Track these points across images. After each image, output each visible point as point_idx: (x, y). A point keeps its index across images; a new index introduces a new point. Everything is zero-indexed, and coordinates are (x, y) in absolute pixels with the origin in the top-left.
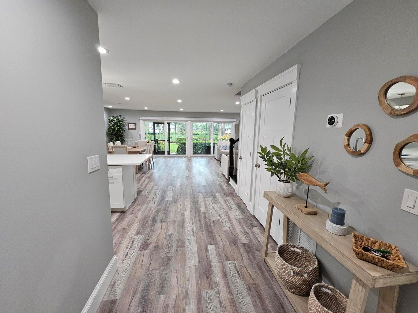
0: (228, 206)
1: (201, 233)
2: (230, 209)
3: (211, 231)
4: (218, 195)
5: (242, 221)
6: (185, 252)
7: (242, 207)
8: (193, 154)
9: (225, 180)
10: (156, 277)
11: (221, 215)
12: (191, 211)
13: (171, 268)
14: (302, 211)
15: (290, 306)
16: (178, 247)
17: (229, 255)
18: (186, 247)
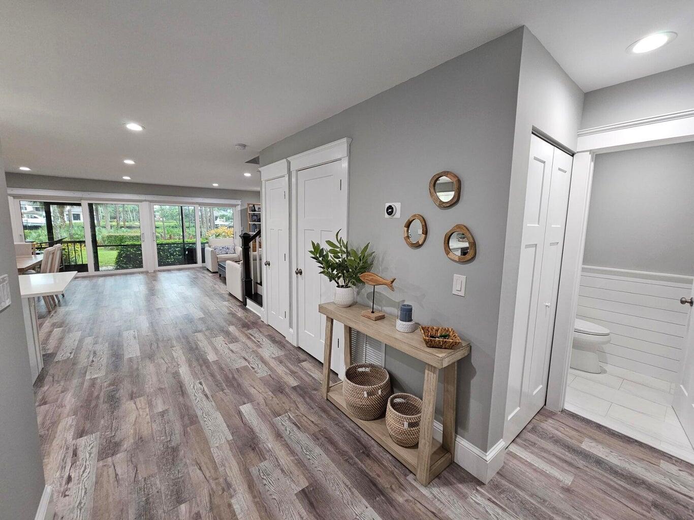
0: (255, 343)
1: (221, 392)
2: (259, 346)
3: (238, 386)
4: (232, 329)
5: (283, 359)
6: (202, 429)
7: (277, 339)
8: (160, 265)
9: (239, 304)
10: (159, 486)
11: (247, 358)
12: (190, 366)
13: (184, 460)
14: (369, 318)
15: (367, 436)
16: (185, 426)
17: (277, 408)
18: (202, 422)
